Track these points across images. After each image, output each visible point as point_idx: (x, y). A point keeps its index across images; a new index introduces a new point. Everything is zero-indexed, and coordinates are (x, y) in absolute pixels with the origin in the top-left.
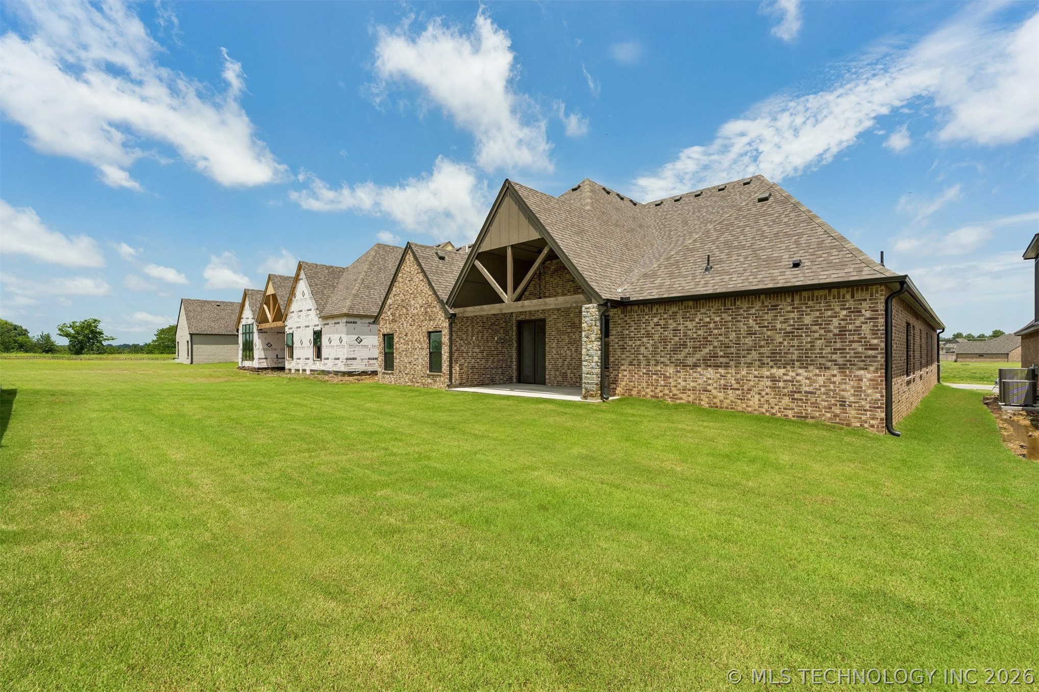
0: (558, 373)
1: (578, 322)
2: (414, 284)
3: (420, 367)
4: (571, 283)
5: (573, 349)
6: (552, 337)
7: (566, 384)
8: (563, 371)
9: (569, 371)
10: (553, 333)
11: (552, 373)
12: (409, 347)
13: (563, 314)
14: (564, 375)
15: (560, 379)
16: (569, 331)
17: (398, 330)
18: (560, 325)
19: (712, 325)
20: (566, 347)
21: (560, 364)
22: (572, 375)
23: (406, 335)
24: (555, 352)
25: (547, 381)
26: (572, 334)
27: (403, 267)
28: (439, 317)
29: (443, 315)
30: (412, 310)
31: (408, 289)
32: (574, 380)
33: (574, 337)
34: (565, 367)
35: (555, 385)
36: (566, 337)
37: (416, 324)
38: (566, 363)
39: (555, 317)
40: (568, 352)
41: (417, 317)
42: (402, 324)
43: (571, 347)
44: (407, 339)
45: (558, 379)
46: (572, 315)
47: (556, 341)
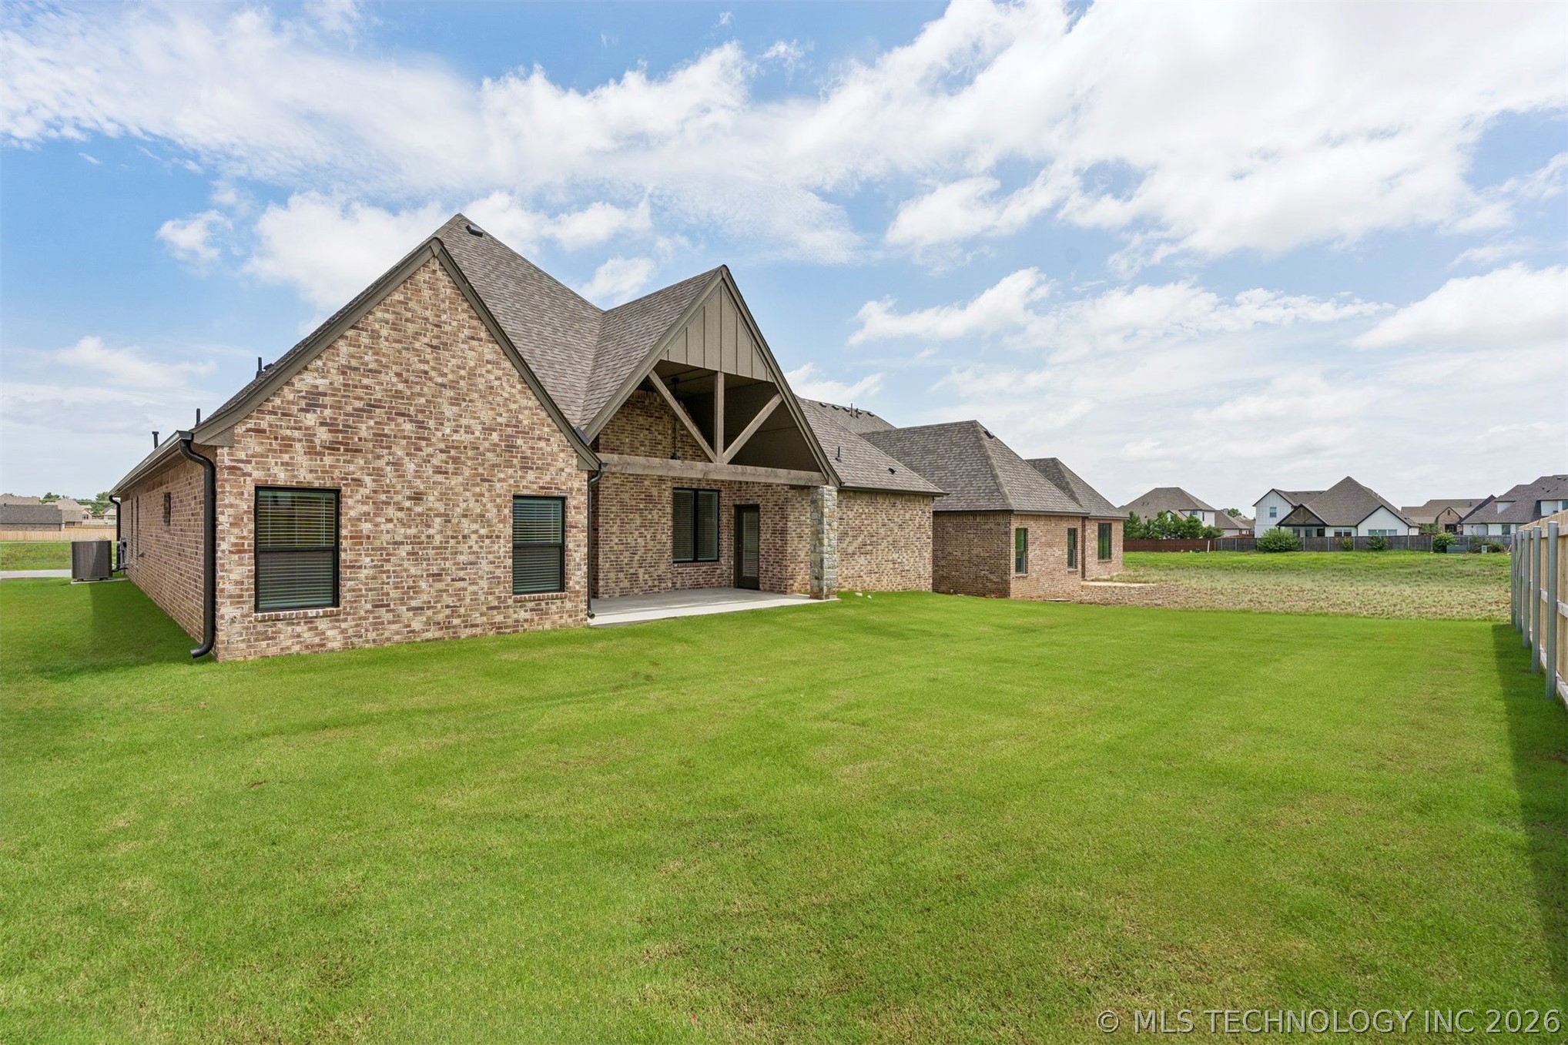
0: (621, 575)
1: (656, 494)
2: (454, 361)
3: (484, 584)
4: (647, 432)
5: (649, 536)
6: (612, 516)
7: (636, 591)
8: (632, 571)
9: (642, 570)
10: (614, 509)
11: (612, 575)
12: (431, 531)
14: (633, 578)
15: (626, 584)
16: (642, 506)
17: (368, 480)
18: (626, 496)
19: (864, 516)
20: (637, 532)
21: (626, 561)
22: (646, 576)
23: (417, 497)
24: (617, 541)
25: (601, 590)
26: (646, 513)
27: (398, 297)
28: (560, 465)
29: (575, 462)
30: (448, 431)
31: (426, 367)
32: (650, 583)
33: (650, 517)
34: (635, 564)
35: (617, 595)
36: (637, 516)
37: (467, 472)
38: (637, 557)
39: (617, 481)
40: (639, 540)
41: (470, 453)
42: (397, 464)
43: (646, 532)
44: (419, 509)
45: (622, 585)
47: (618, 521)
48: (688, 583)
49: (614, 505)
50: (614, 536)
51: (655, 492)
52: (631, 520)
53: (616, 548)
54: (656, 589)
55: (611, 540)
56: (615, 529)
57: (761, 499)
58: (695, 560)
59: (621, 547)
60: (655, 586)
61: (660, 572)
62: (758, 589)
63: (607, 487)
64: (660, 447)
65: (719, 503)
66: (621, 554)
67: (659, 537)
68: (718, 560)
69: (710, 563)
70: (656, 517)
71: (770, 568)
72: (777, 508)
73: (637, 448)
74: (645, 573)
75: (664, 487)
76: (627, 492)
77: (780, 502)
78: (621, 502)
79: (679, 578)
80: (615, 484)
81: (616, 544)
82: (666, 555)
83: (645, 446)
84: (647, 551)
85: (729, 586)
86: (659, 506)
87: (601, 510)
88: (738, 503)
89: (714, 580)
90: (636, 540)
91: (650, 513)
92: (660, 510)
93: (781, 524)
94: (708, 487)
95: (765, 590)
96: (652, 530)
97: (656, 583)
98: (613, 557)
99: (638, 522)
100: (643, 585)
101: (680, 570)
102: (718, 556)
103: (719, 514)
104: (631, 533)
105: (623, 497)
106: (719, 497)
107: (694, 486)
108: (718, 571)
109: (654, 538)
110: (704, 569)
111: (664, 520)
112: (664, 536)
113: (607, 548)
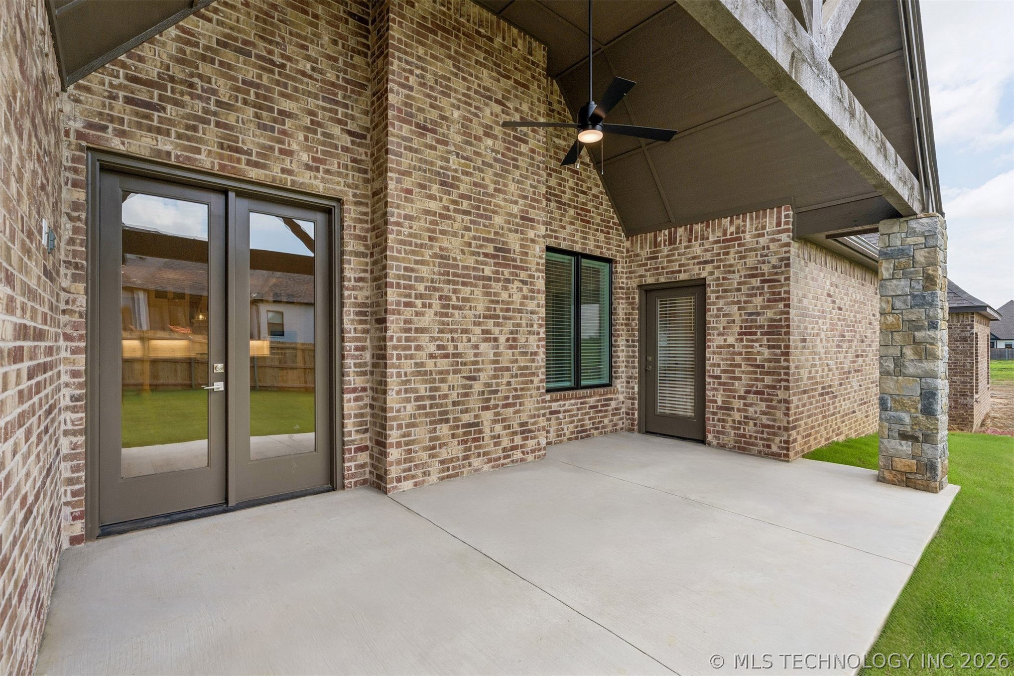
0: (444, 430)
1: (518, 249)
4: (498, 109)
5: (502, 339)
7: (476, 462)
8: (467, 418)
9: (488, 416)
10: (425, 271)
13: (465, 206)
15: (455, 450)
16: (488, 271)
18: (453, 245)
20: (478, 330)
21: (454, 396)
22: (498, 428)
24: (432, 348)
25: (394, 471)
26: (497, 287)
32: (506, 442)
33: (504, 296)
34: (474, 402)
35: (434, 478)
36: (478, 292)
38: (478, 386)
39: (433, 206)
40: (484, 347)
43: (496, 330)
45: (444, 454)
46: (498, 220)
47: (436, 303)
48: (568, 429)
49: (422, 263)
50: (426, 337)
51: (514, 242)
52: (465, 300)
53: (430, 365)
54: (518, 455)
55: (418, 348)
56: (428, 319)
57: (709, 268)
58: (578, 386)
59: (444, 364)
60: (514, 448)
61: (524, 417)
62: (703, 441)
63: (407, 217)
64: (524, 148)
65: (611, 283)
66: (443, 381)
67: (522, 341)
68: (610, 385)
69: (601, 390)
70: (517, 297)
71: (737, 404)
72: (756, 282)
73: (477, 138)
74: (495, 422)
75: (531, 234)
76: (455, 235)
77: (766, 268)
78: (443, 256)
79: (553, 422)
80: (427, 212)
81: (432, 356)
82: (536, 380)
83: (495, 137)
84: (499, 371)
85: (631, 430)
86: (523, 275)
87: (392, 272)
88: (650, 280)
89: (606, 421)
90: (476, 347)
91: (505, 288)
92: (524, 282)
93: (770, 314)
94: (597, 253)
95: (722, 447)
96: (509, 326)
97: (518, 440)
98: (423, 389)
99: (481, 308)
100: (491, 448)
101: (555, 406)
102: (611, 377)
103: (611, 304)
104: (465, 331)
105: (445, 245)
106: (611, 273)
107: (577, 248)
108: (613, 404)
109: (512, 343)
110: (592, 401)
111: (531, 305)
112: (532, 338)
113: (408, 366)
